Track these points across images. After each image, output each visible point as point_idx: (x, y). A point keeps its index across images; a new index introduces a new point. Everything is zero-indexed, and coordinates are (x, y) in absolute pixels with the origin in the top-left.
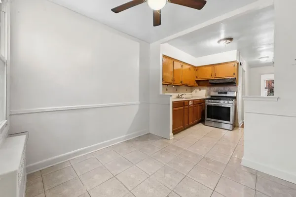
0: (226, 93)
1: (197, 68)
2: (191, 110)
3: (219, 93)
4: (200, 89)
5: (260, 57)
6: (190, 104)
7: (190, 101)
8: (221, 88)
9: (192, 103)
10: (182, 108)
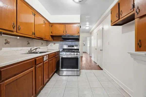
0: (73, 46)
1: (52, 25)
2: (46, 66)
3: (69, 46)
4: (55, 44)
5: (86, 26)
6: (45, 59)
7: (46, 56)
8: (70, 43)
9: (47, 58)
10: (33, 68)
